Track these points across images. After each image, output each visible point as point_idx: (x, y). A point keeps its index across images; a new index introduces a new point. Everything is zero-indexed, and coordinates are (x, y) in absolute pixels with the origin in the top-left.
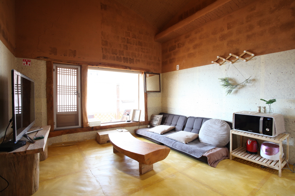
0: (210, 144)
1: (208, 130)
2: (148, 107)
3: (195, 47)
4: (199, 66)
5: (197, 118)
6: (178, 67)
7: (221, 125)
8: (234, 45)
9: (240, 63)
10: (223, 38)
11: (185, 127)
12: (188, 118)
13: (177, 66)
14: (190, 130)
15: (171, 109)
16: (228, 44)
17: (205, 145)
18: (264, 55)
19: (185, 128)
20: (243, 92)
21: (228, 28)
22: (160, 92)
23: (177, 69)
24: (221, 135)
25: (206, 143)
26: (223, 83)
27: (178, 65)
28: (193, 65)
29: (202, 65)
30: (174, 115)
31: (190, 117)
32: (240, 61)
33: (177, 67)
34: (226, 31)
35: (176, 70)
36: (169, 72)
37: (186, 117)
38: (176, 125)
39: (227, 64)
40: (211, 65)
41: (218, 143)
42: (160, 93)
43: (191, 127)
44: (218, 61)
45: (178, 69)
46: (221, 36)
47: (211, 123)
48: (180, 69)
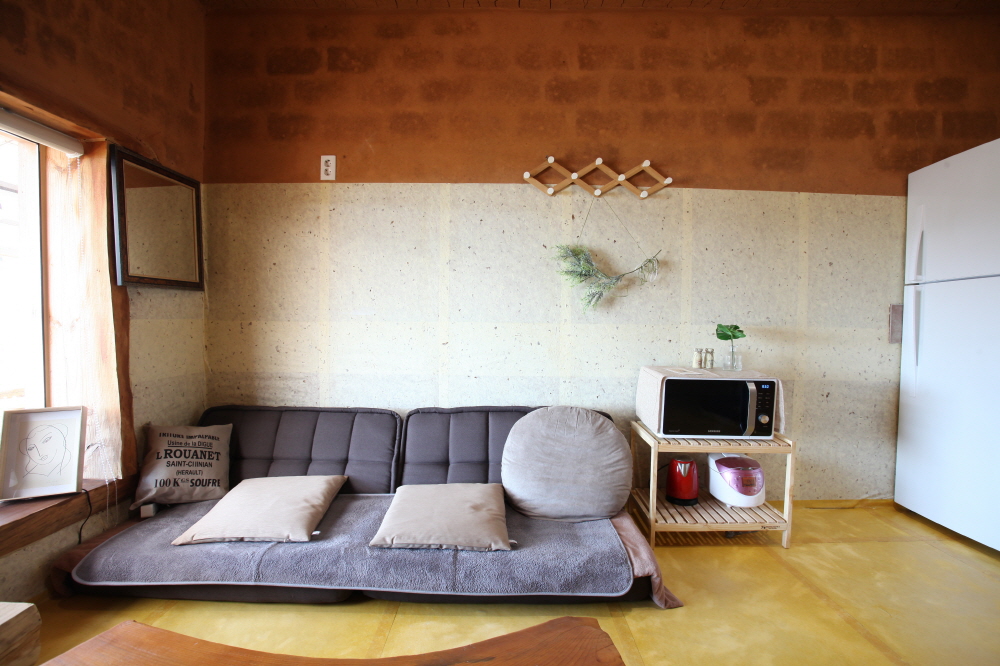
0: (581, 513)
1: (550, 455)
2: (133, 379)
3: (435, 91)
4: (456, 182)
5: (459, 412)
6: (332, 169)
7: (594, 428)
8: (602, 132)
9: (623, 199)
10: (562, 92)
11: (404, 462)
12: (409, 416)
13: (324, 158)
14: (439, 471)
15: (280, 384)
16: (580, 122)
17: (567, 525)
18: (691, 189)
19: (408, 469)
20: (632, 301)
21: (583, 65)
22: (198, 286)
23: (323, 177)
24: (610, 466)
25: (564, 514)
26: (566, 265)
27: (332, 159)
28: (418, 173)
29: (470, 181)
30: (316, 412)
31: (417, 412)
32: (621, 193)
33: (323, 167)
34: (574, 73)
35: (317, 179)
36: (268, 185)
37: (392, 415)
38: (345, 461)
39: (576, 196)
40: (512, 187)
41: (612, 503)
42: (197, 296)
43: (436, 455)
44: (542, 177)
45: (332, 177)
46: (554, 83)
47: (549, 427)
48: (343, 176)
